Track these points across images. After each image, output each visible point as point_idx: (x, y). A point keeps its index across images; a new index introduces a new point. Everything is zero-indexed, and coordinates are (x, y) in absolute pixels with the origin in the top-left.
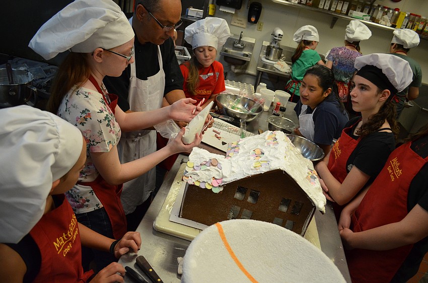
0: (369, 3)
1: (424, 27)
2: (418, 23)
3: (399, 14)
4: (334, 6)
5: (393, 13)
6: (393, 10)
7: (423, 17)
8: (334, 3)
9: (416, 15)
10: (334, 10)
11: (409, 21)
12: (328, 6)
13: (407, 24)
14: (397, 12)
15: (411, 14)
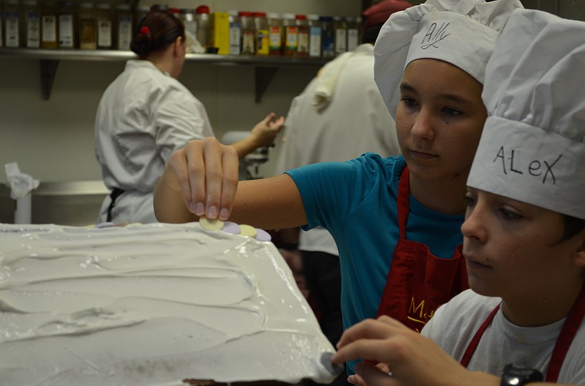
0: (126, 7)
1: (284, 39)
2: (265, 32)
3: (212, 18)
4: (32, 34)
5: (196, 20)
6: (192, 12)
7: (272, 15)
8: (30, 25)
9: (254, 15)
10: (37, 44)
11: (243, 32)
12: (17, 36)
13: (242, 40)
14: (204, 17)
15: (241, 14)
